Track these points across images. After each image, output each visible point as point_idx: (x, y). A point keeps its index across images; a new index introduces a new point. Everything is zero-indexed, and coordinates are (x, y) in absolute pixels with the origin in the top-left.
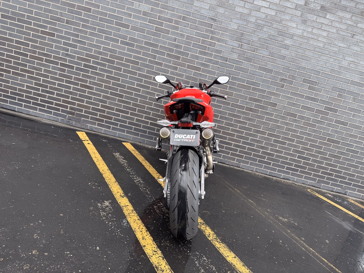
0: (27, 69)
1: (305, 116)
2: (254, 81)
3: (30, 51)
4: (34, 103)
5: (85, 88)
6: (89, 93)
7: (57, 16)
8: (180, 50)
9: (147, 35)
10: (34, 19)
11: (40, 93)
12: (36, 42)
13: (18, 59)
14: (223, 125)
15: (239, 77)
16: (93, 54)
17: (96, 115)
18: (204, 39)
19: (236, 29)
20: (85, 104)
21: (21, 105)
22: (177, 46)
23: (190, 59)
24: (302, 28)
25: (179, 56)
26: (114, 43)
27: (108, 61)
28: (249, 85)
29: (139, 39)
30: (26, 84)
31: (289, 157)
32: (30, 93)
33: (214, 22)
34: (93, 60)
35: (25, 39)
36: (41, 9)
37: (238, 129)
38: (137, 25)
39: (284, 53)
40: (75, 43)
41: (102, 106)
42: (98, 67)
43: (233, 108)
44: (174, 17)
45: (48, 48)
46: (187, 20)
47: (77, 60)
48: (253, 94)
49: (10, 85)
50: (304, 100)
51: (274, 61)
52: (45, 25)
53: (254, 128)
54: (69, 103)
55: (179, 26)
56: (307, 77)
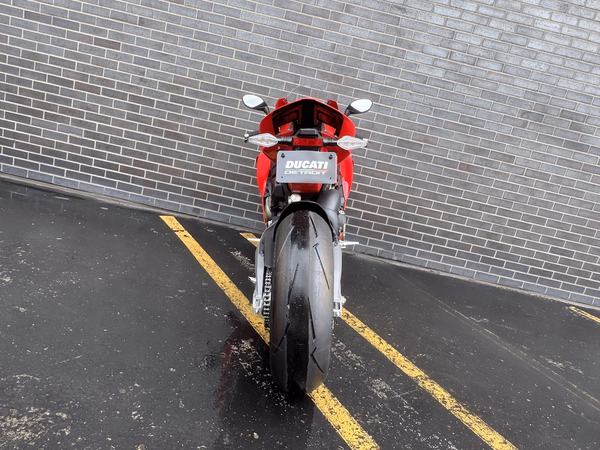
0: (72, 108)
1: (565, 177)
2: (475, 117)
3: (76, 76)
4: (84, 169)
5: (174, 139)
6: (180, 146)
7: (124, 12)
8: (342, 65)
9: (283, 41)
10: (83, 18)
11: (95, 149)
12: (86, 59)
13: (56, 90)
14: (419, 198)
15: (448, 111)
16: (187, 77)
18: (384, 44)
19: (442, 24)
20: (173, 167)
21: (61, 172)
22: (336, 58)
24: (560, 19)
25: (340, 75)
26: (225, 57)
27: (216, 89)
28: (465, 125)
29: (268, 47)
30: (69, 135)
31: (536, 251)
32: (77, 150)
33: (402, 14)
35: (68, 54)
37: (446, 203)
38: (265, 23)
39: (527, 66)
40: (156, 59)
42: (197, 100)
43: (438, 165)
44: (330, 7)
45: (108, 69)
46: (354, 11)
47: (158, 89)
48: (472, 139)
49: (42, 137)
50: (563, 148)
51: (510, 80)
52: (102, 30)
53: (475, 201)
54: (146, 165)
55: (340, 23)
56: (568, 107)
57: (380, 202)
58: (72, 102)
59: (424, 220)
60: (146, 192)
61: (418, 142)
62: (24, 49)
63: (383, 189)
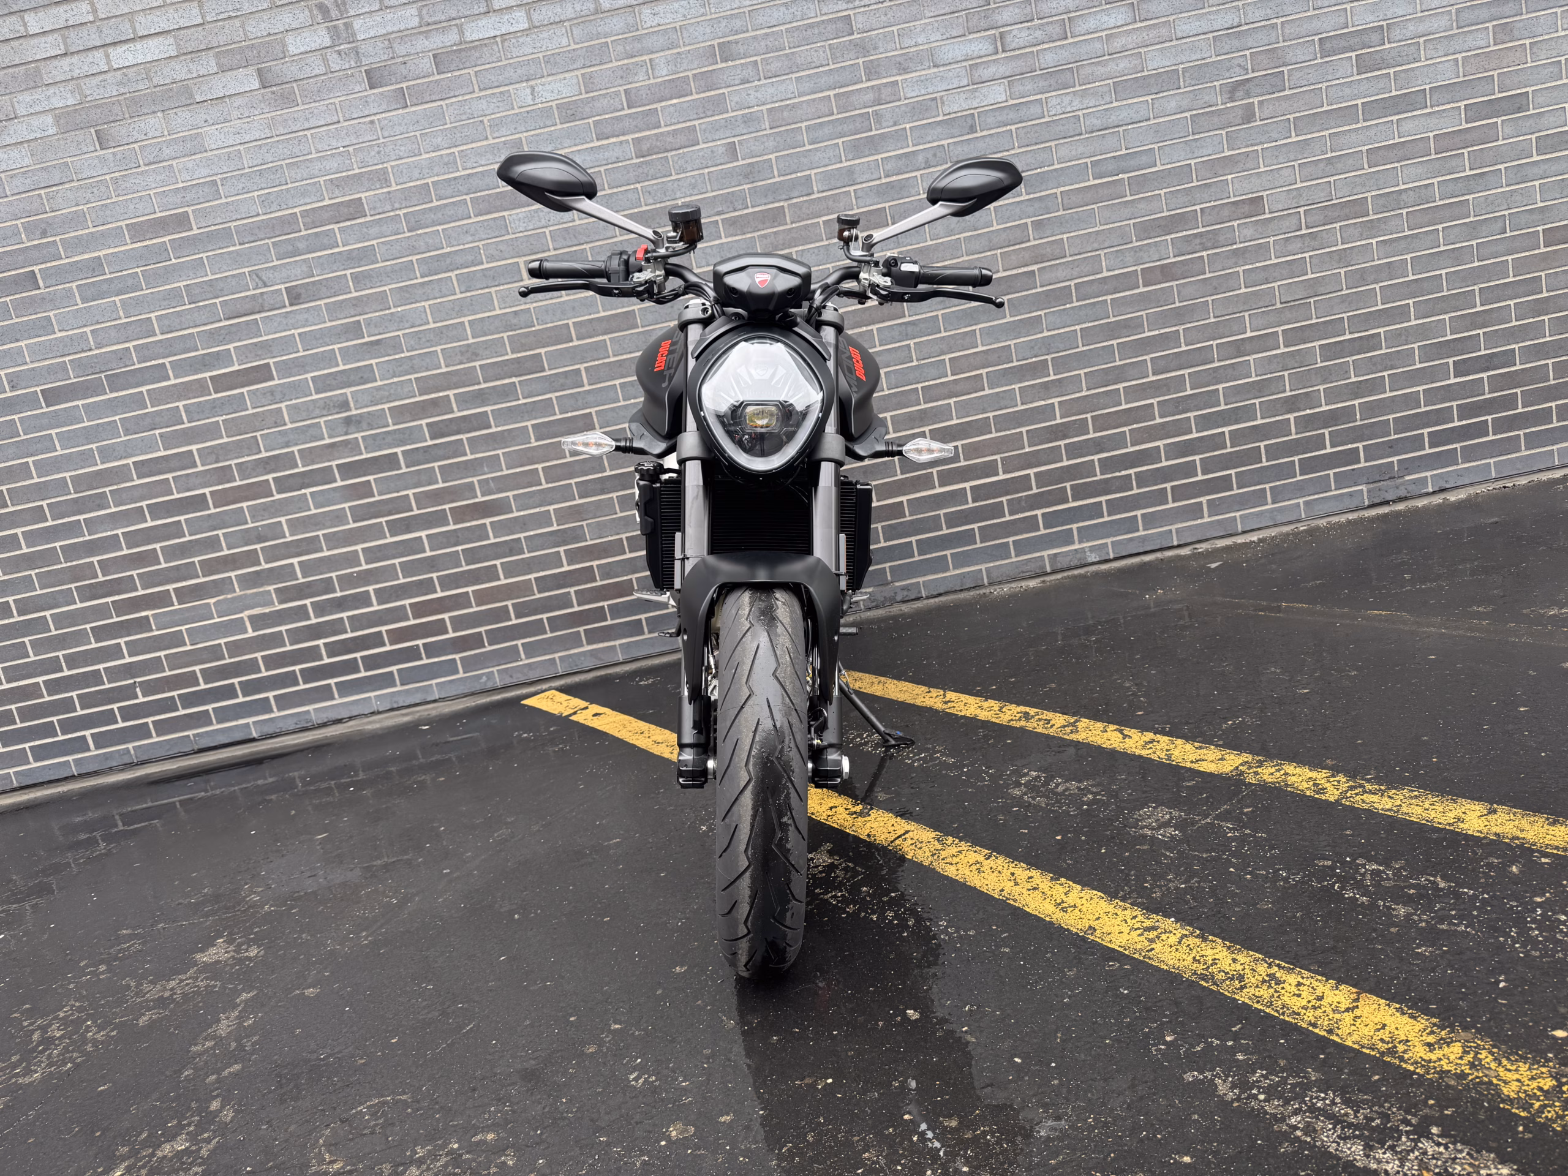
0: (226, 552)
1: (1402, 187)
2: (1124, 152)
3: (206, 478)
4: (310, 675)
5: (477, 519)
6: (498, 528)
7: (248, 293)
8: (769, 181)
9: (615, 190)
10: (168, 347)
11: (314, 621)
12: (212, 431)
13: (175, 530)
14: (1084, 394)
15: (1056, 166)
16: (444, 370)
17: (565, 602)
18: (842, 90)
20: (503, 581)
21: (264, 706)
22: (749, 173)
23: (824, 194)
25: (776, 205)
26: (506, 286)
27: (518, 367)
28: (1110, 179)
30: (245, 614)
31: (1420, 388)
32: (276, 640)
33: (851, 6)
34: (456, 391)
35: (169, 441)
36: (174, 296)
37: (1152, 378)
40: (358, 361)
41: (572, 556)
42: (488, 409)
43: (1092, 301)
44: (685, 66)
45: (266, 431)
46: (742, 51)
47: (394, 424)
48: (1142, 205)
49: (189, 648)
50: (1365, 124)
51: (1164, 32)
52: (218, 353)
53: (1219, 341)
54: (441, 605)
55: (721, 91)
56: (1328, 26)
57: (996, 446)
58: (222, 539)
59: (1118, 441)
60: (468, 664)
61: (1020, 271)
62: (73, 473)
63: (991, 415)
